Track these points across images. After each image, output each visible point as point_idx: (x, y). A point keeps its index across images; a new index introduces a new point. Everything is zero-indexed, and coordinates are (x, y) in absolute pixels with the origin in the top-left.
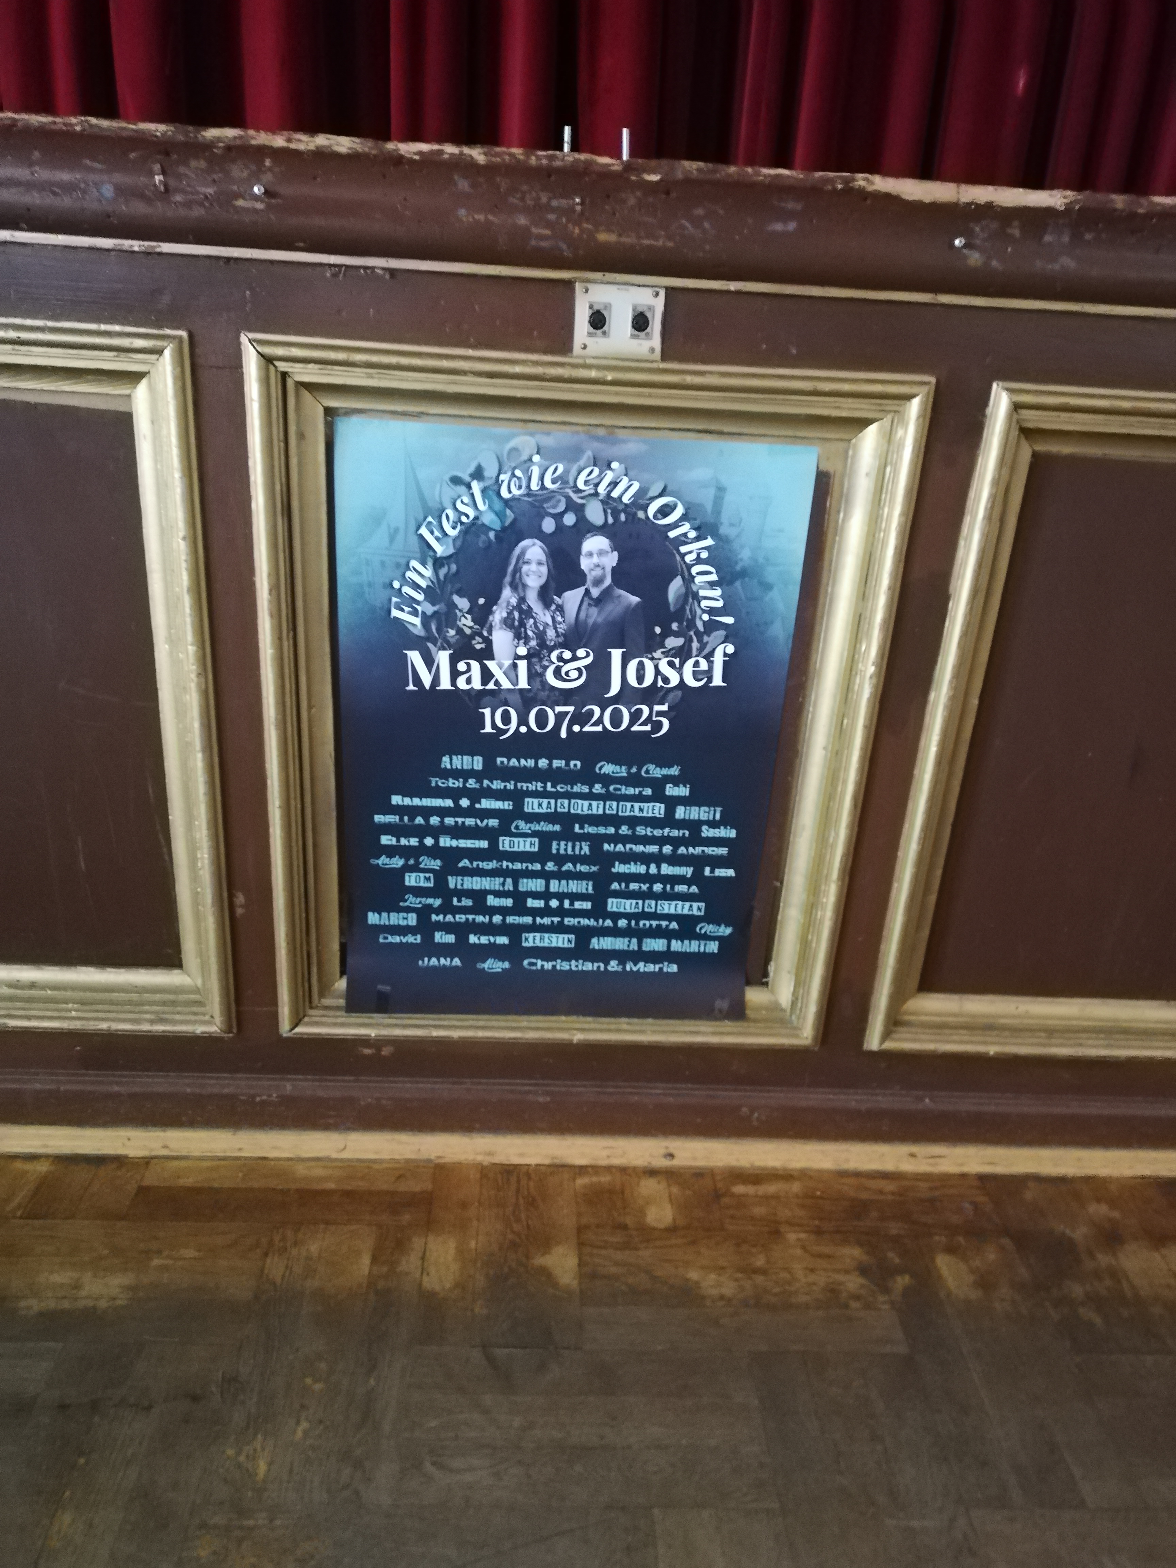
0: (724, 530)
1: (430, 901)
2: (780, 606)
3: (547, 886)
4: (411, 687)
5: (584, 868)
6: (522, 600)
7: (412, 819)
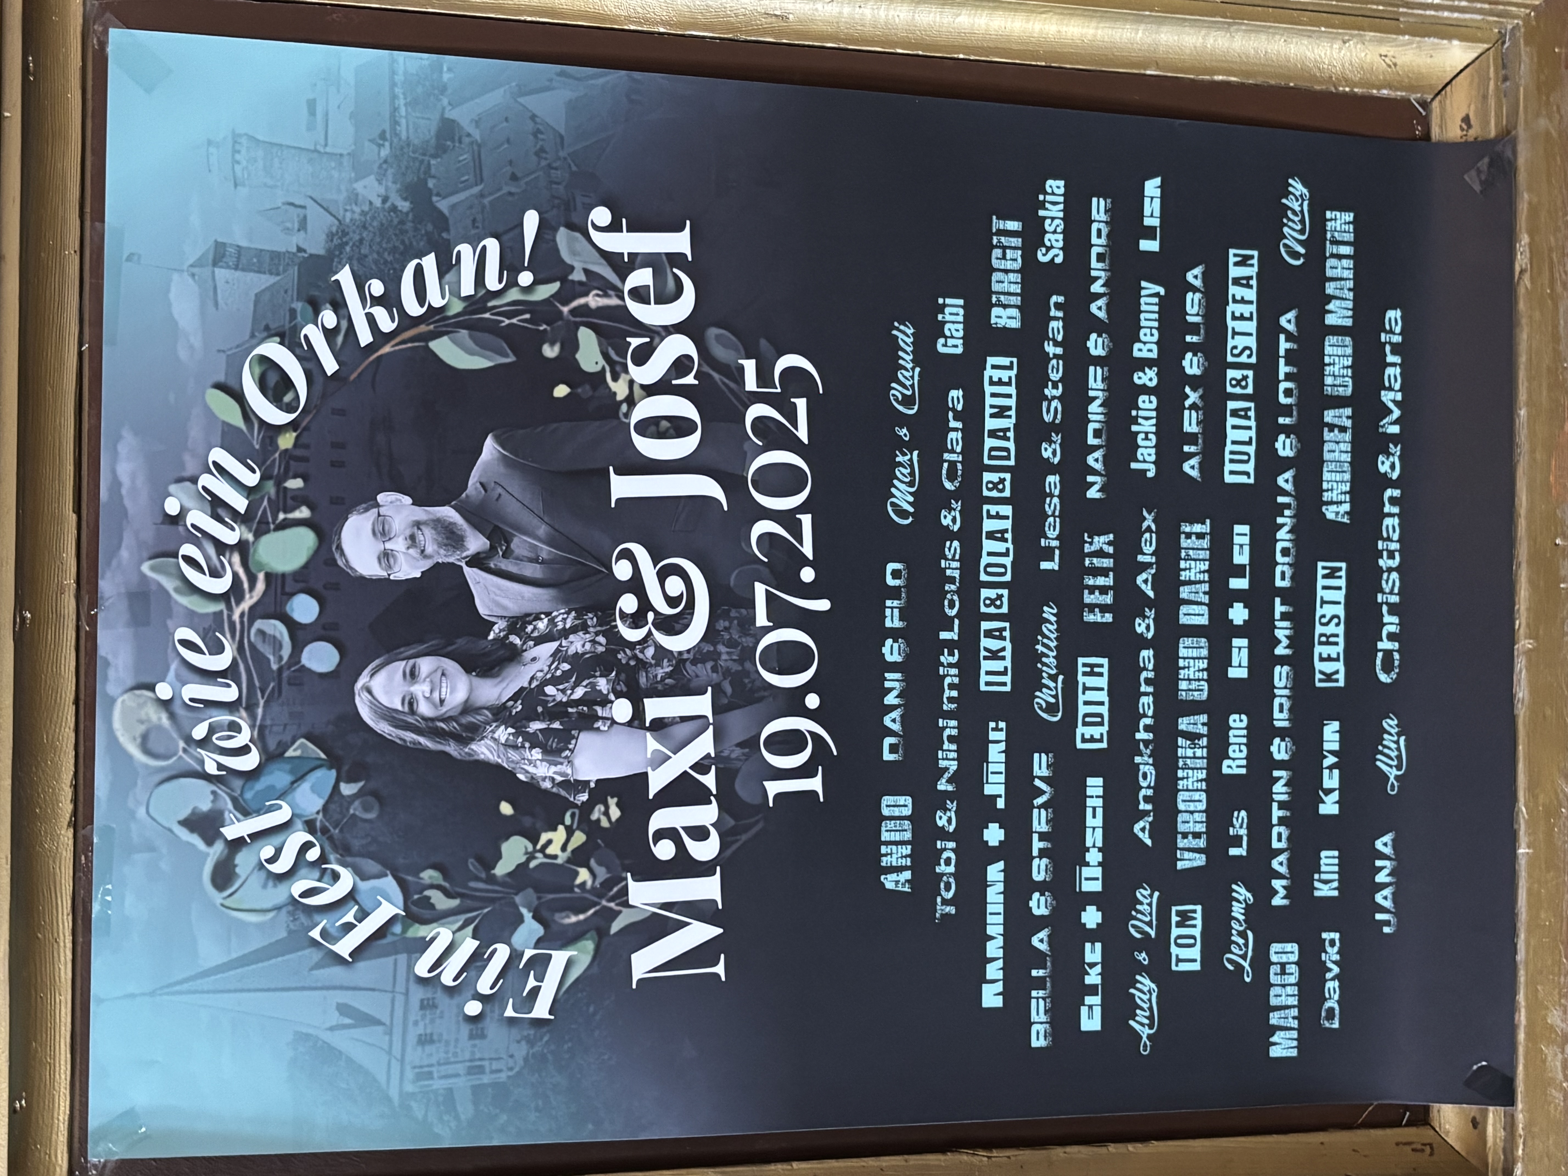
0: (316, 246)
1: (1238, 910)
2: (495, 98)
3: (1194, 631)
4: (720, 969)
5: (1149, 546)
6: (500, 714)
7: (1039, 959)
